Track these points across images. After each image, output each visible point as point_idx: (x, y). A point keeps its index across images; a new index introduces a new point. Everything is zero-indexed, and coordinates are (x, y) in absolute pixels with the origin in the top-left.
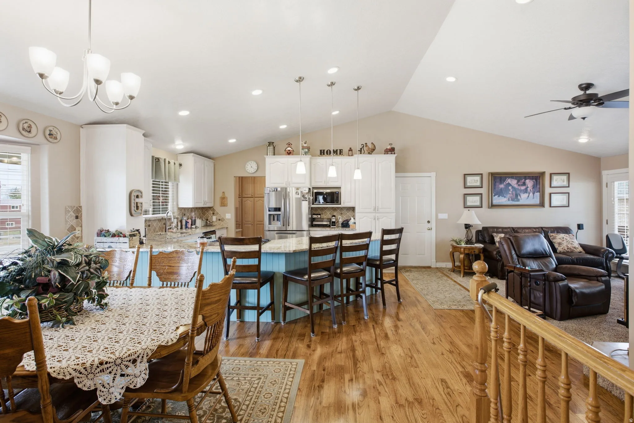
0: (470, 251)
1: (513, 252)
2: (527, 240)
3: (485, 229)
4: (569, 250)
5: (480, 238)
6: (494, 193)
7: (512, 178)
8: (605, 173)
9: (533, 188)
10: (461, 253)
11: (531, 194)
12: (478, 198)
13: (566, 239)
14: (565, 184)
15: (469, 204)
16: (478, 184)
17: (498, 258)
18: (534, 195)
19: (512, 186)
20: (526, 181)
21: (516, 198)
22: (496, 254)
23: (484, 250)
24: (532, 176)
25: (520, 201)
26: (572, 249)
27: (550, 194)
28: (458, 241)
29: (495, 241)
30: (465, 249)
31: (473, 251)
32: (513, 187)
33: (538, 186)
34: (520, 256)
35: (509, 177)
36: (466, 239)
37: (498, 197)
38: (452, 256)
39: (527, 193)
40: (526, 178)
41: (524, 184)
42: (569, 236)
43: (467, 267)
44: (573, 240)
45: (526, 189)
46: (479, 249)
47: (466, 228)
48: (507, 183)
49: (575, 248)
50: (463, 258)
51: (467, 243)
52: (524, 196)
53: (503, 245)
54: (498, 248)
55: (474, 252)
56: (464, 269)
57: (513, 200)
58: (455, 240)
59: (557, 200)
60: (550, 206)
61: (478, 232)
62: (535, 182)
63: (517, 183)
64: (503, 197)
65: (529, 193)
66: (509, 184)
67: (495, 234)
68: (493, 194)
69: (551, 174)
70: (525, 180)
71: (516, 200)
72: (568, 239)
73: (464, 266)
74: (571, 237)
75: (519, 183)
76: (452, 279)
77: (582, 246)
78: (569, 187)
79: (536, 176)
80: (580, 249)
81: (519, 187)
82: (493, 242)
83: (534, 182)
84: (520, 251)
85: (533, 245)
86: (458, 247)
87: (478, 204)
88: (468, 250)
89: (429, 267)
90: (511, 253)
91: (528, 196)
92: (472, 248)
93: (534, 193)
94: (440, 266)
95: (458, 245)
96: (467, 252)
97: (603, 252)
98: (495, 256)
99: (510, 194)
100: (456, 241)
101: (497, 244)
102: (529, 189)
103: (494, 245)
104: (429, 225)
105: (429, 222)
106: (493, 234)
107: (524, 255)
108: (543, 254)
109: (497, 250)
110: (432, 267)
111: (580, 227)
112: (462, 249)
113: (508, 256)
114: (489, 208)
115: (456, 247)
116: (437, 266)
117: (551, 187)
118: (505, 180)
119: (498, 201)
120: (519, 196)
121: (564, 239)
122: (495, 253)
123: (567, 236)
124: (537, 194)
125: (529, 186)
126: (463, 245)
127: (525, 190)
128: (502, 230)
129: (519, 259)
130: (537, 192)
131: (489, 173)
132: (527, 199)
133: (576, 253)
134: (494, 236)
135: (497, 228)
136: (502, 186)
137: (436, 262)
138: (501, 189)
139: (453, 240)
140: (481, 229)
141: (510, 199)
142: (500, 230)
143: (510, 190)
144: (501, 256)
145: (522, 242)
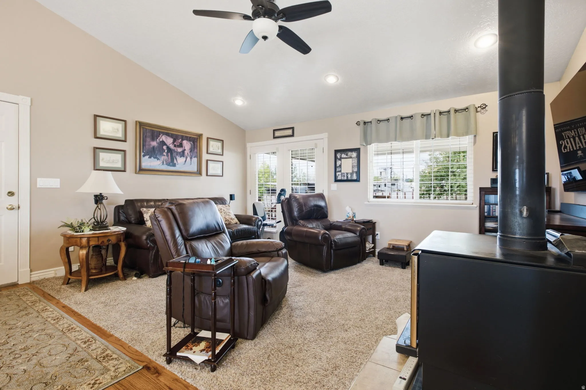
0: (100, 242)
1: (177, 233)
2: (197, 210)
3: (130, 203)
4: (227, 222)
5: (122, 218)
6: (143, 152)
7: (168, 134)
8: (249, 145)
9: (191, 152)
10: (82, 248)
11: (189, 159)
12: (119, 157)
13: (224, 210)
14: (220, 151)
15: (102, 164)
16: (120, 135)
17: (150, 244)
18: (191, 160)
19: (167, 145)
20: (184, 141)
21: (171, 162)
22: (146, 239)
23: (127, 235)
24: (190, 137)
25: (177, 166)
26: (229, 220)
27: (207, 161)
28: (75, 225)
29: (145, 219)
30: (89, 239)
31: (105, 240)
32: (168, 148)
33: (195, 151)
34: (189, 238)
35: (164, 134)
36: (93, 220)
37: (149, 158)
38: (65, 256)
39: (184, 157)
40: (183, 138)
41: (181, 145)
42: (226, 207)
43: (95, 269)
44: (229, 211)
45: (183, 152)
46: (118, 235)
47: (96, 202)
48: (161, 140)
49: (231, 219)
50: (84, 257)
51: (94, 229)
52: (180, 160)
53: (159, 221)
54: (149, 229)
55: (109, 240)
56: (89, 275)
57: (168, 164)
58: (69, 223)
59: (214, 168)
60: (207, 175)
61: (118, 209)
62: (193, 144)
63: (173, 143)
64: (156, 159)
65: (186, 158)
66: (163, 143)
67: (145, 209)
68: (142, 154)
69: (208, 139)
70: (182, 140)
71: (171, 164)
72: (225, 210)
73: (88, 269)
74: (228, 208)
75: (175, 143)
76: (58, 303)
77: (237, 216)
78: (222, 155)
79: (193, 138)
80: (236, 220)
81: (175, 149)
82: (141, 221)
83: (191, 144)
84: (187, 230)
85: (205, 217)
86: (76, 237)
87: (119, 165)
88: (97, 239)
89: (15, 285)
90: (173, 235)
91: (186, 161)
92: (105, 236)
93: (191, 158)
94: (42, 277)
95: (76, 232)
96: (93, 243)
97: (254, 220)
98: (145, 242)
99: (164, 155)
100: (71, 226)
101: (149, 224)
102: (186, 152)
103: (144, 226)
104: (13, 201)
105: (11, 194)
106: (141, 209)
107: (193, 234)
108: (216, 230)
109: (147, 233)
110: (20, 283)
111: (232, 197)
112: (84, 240)
113: (169, 241)
114: (136, 173)
115: (72, 237)
116: (33, 279)
117: (207, 153)
118: (159, 136)
119: (149, 164)
120: (175, 160)
121: (222, 210)
122: (144, 237)
123: (224, 207)
124: (195, 160)
125: (186, 148)
126: (87, 231)
127: (181, 153)
128: (155, 203)
129: (186, 243)
130: (194, 157)
131: (136, 122)
132: (184, 164)
133: (232, 224)
134: (143, 212)
135: (148, 201)
136: (154, 144)
137: (31, 271)
138: (154, 147)
139: (67, 225)
140: (123, 203)
141: (165, 163)
142: (152, 203)
143: (164, 151)
144: (154, 242)
145: (190, 213)
